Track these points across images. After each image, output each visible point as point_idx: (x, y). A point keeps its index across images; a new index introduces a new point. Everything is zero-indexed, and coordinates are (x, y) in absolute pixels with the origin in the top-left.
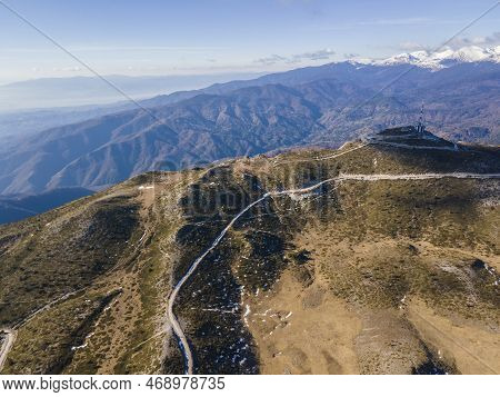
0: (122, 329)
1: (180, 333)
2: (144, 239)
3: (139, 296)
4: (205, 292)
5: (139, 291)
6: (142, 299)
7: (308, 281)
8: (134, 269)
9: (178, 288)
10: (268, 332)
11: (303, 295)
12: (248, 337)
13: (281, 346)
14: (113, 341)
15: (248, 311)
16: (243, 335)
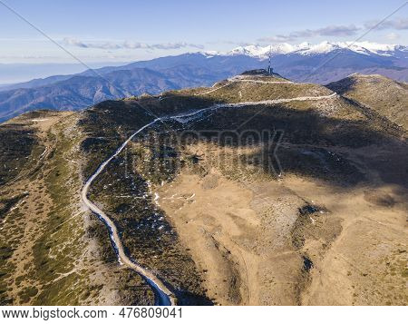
0: (35, 221)
1: (98, 211)
2: (46, 153)
3: (49, 195)
4: (116, 186)
5: (47, 192)
6: (52, 196)
7: (204, 173)
8: (38, 176)
9: (88, 184)
10: (178, 208)
11: (201, 182)
12: (162, 213)
13: (192, 215)
14: (27, 229)
15: (157, 197)
16: (157, 212)
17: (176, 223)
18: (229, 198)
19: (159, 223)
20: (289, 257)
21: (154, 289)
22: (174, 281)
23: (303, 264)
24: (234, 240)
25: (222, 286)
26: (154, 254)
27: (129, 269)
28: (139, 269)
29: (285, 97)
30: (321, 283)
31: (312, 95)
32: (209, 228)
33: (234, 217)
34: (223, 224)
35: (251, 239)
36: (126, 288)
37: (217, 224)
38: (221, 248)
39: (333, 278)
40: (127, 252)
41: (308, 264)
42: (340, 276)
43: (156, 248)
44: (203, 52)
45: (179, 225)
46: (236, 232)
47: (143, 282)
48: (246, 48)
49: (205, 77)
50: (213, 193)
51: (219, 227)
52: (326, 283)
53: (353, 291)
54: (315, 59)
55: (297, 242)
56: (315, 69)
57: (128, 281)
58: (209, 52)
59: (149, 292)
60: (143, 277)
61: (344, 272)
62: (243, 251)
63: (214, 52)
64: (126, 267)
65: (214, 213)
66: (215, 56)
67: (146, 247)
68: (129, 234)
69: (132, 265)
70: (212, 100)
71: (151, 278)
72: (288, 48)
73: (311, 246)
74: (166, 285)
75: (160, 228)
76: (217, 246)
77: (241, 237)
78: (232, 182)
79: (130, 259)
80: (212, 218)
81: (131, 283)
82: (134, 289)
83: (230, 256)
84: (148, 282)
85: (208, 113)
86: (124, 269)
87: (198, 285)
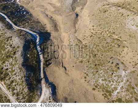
17: (30, 10)
19: (23, 11)
20: (71, 15)
21: (30, 34)
22: (36, 30)
23: (76, 16)
24: (53, 12)
25: (52, 28)
26: (26, 23)
27: (19, 30)
28: (22, 29)
30: (81, 20)
32: (43, 10)
33: (51, 4)
34: (48, 7)
35: (58, 11)
36: (21, 35)
38: (49, 16)
39: (84, 18)
40: (16, 24)
41: (77, 15)
42: (86, 17)
43: (26, 21)
45: (31, 11)
46: (53, 10)
47: (26, 32)
51: (46, 9)
52: (82, 20)
53: (90, 20)
55: (73, 9)
57: (20, 33)
59: (29, 35)
60: (25, 31)
61: (88, 15)
62: (56, 16)
64: (17, 29)
65: (43, 4)
67: (22, 21)
68: (13, 18)
69: (19, 28)
71: (28, 31)
73: (78, 10)
74: (34, 32)
75: (24, 13)
76: (47, 16)
77: (55, 11)
79: (18, 26)
80: (43, 6)
81: (22, 34)
82: (23, 35)
83: (52, 18)
84: (27, 32)
86: (17, 30)
87: (44, 29)
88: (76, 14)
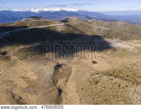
18: (21, 69)
20: (52, 91)
23: (58, 92)
24: (24, 90)
29: (46, 25)
30: (67, 99)
31: (56, 24)
33: (24, 78)
34: (18, 83)
35: (33, 87)
37: (14, 84)
38: (16, 97)
39: (71, 95)
41: (60, 91)
42: (74, 93)
44: (11, 10)
46: (25, 85)
48: (30, 9)
49: (12, 19)
50: (13, 68)
51: (16, 86)
52: (68, 98)
53: (79, 98)
54: (56, 13)
55: (54, 82)
56: (56, 16)
58: (14, 10)
61: (75, 90)
62: (29, 95)
63: (16, 10)
65: (13, 79)
66: (17, 12)
70: (15, 27)
72: (46, 10)
73: (60, 82)
76: (13, 97)
77: (28, 88)
78: (23, 61)
80: (12, 82)
83: (21, 100)
85: (12, 32)
88: (58, 89)
